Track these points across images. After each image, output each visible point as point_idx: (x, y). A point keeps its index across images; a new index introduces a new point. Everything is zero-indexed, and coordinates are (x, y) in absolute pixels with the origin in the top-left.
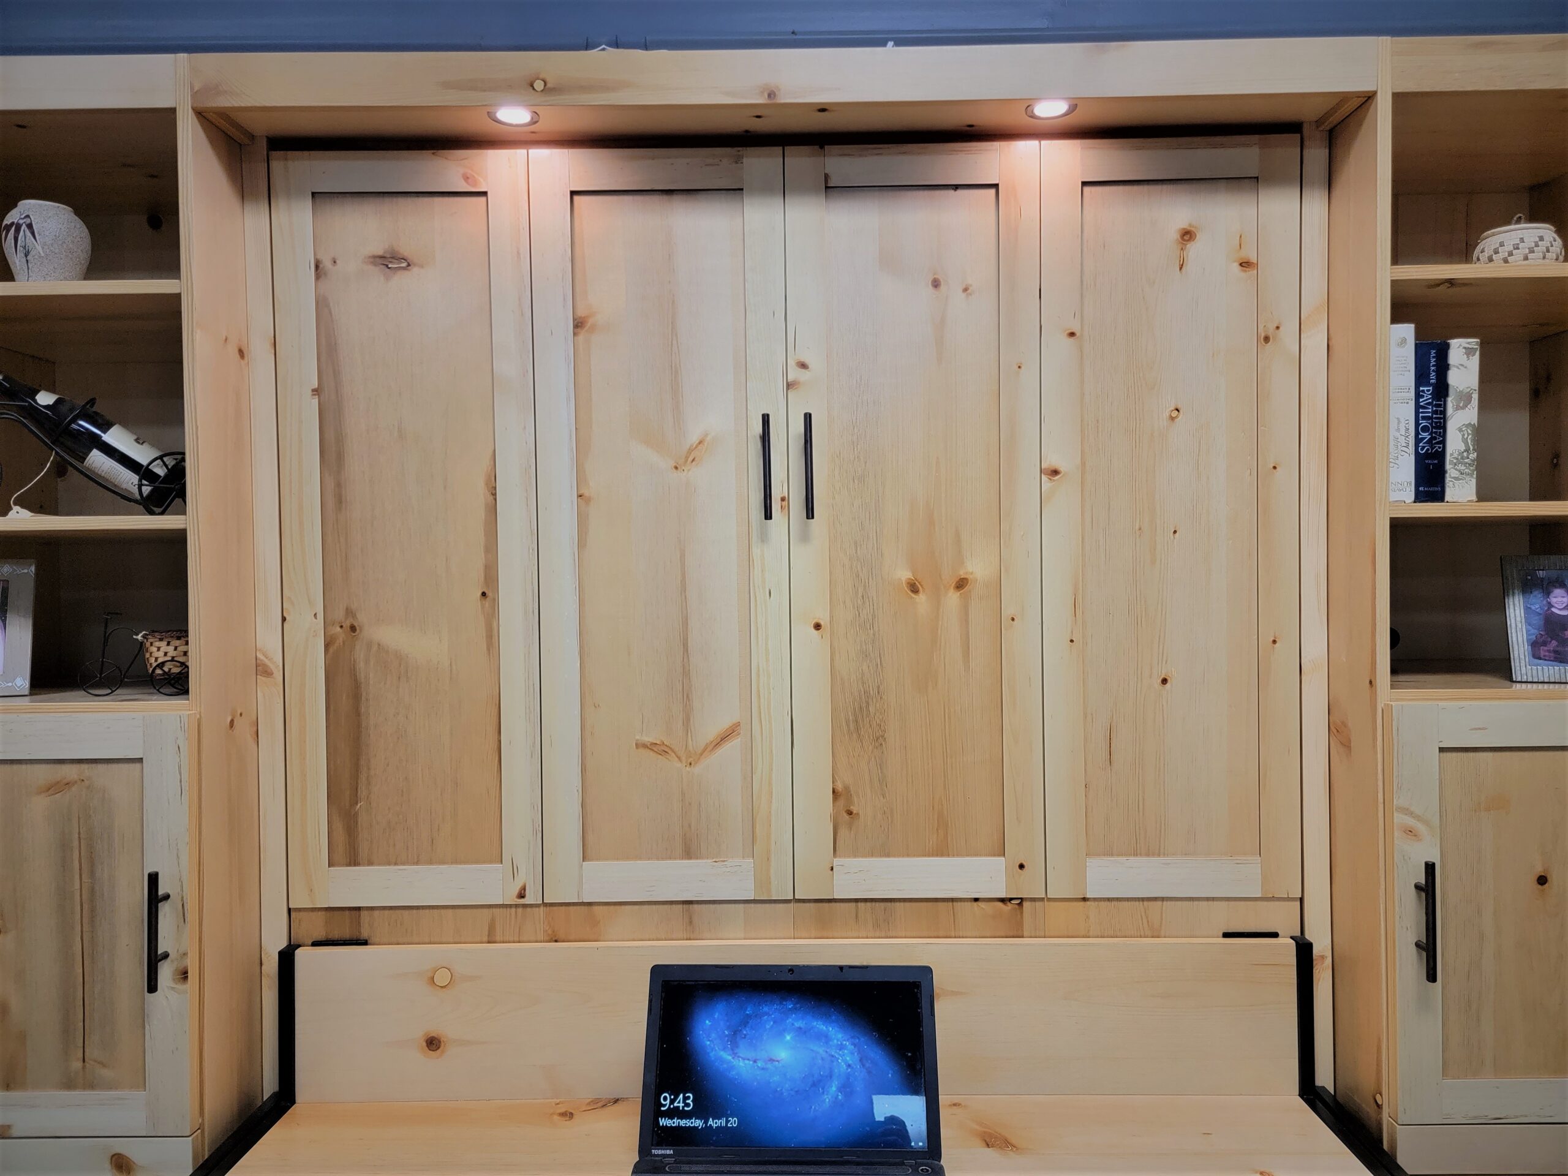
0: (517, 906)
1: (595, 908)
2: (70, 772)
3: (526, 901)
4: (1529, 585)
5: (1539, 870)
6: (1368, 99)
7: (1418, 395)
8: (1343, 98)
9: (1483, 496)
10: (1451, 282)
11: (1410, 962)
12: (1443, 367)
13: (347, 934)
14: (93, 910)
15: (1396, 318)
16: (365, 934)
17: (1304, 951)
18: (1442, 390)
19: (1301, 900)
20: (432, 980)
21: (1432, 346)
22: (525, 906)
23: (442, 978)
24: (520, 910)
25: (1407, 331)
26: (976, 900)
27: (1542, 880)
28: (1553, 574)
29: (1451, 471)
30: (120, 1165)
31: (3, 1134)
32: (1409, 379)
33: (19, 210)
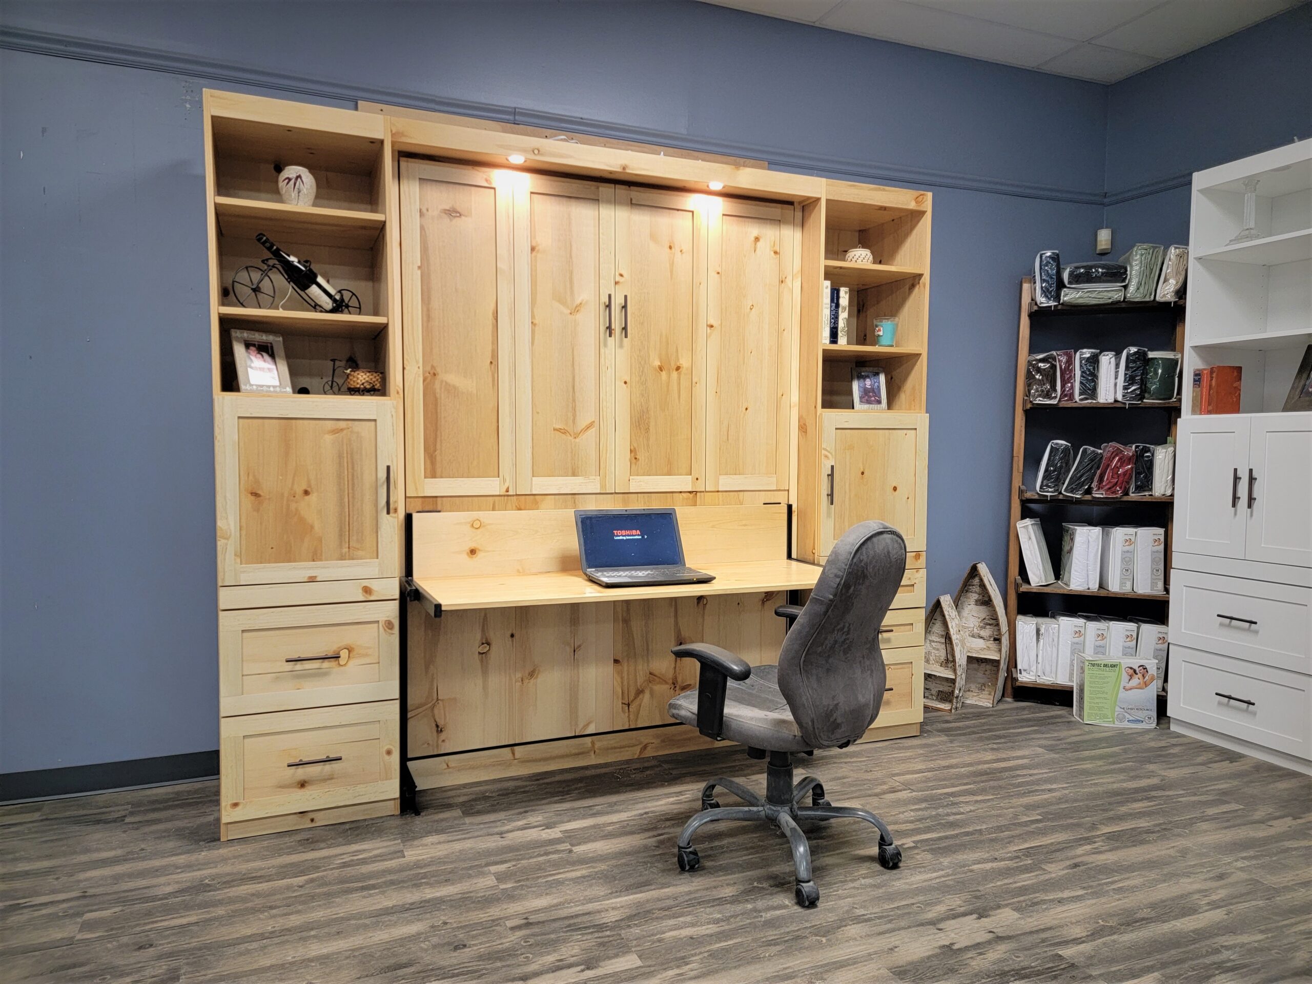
0: (504, 496)
1: (537, 497)
2: (342, 424)
3: (510, 493)
4: (860, 377)
5: (862, 470)
6: (818, 199)
7: (831, 307)
8: (809, 198)
9: (849, 343)
10: (841, 268)
11: (825, 500)
12: (838, 298)
13: (431, 508)
14: (353, 484)
15: (826, 279)
16: (439, 509)
17: (790, 507)
18: (837, 306)
19: (788, 490)
20: (472, 526)
21: (835, 289)
22: (508, 496)
23: (477, 525)
24: (506, 498)
25: (828, 283)
26: (681, 492)
27: (863, 473)
28: (866, 374)
29: (840, 334)
30: (367, 590)
31: (312, 580)
32: (828, 300)
33: (291, 171)
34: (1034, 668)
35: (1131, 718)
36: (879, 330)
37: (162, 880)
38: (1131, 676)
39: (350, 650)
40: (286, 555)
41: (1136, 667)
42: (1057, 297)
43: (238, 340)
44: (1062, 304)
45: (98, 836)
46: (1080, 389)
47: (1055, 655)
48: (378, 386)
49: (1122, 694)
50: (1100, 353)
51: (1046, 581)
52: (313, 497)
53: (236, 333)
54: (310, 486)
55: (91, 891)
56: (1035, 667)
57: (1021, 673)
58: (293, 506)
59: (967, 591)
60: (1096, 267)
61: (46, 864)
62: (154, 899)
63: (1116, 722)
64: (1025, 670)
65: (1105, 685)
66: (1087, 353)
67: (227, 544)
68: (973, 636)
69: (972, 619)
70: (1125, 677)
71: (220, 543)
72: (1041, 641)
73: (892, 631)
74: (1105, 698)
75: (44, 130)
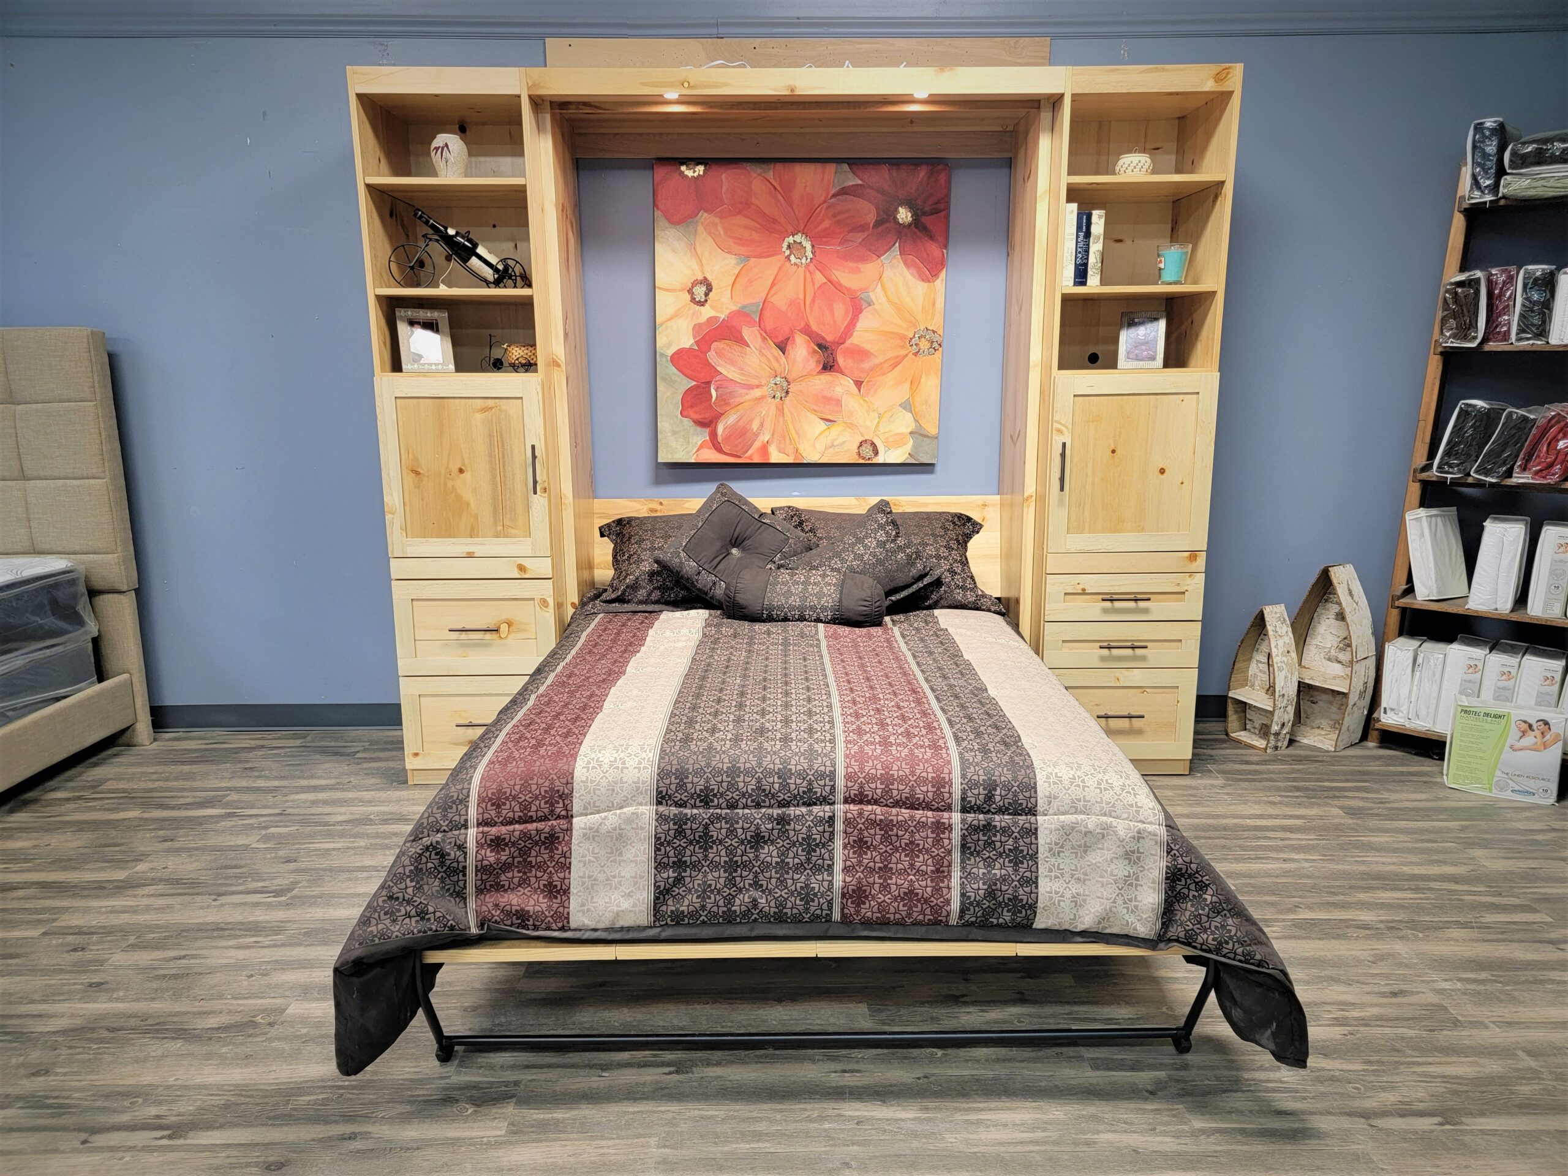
2: (491, 403)
4: (1132, 325)
5: (1112, 447)
6: (1062, 95)
7: (1077, 237)
9: (1103, 282)
10: (1098, 184)
11: (1056, 486)
12: (1089, 224)
14: (504, 463)
15: (1069, 200)
18: (1088, 234)
21: (1084, 213)
25: (1074, 206)
27: (1113, 451)
28: (1141, 320)
29: (1090, 272)
30: (521, 568)
31: (470, 556)
32: (1074, 229)
33: (440, 139)
34: (1404, 709)
35: (1517, 788)
36: (1161, 262)
37: (343, 810)
38: (1524, 733)
39: (510, 624)
40: (447, 531)
41: (1533, 721)
42: (1495, 188)
43: (402, 319)
44: (1504, 197)
45: (327, 766)
46: (1519, 325)
47: (1435, 694)
48: (527, 362)
49: (1507, 755)
50: (1559, 269)
51: (1439, 593)
52: (467, 475)
53: (400, 312)
54: (464, 465)
55: (289, 811)
56: (1405, 707)
57: (1385, 712)
58: (450, 484)
59: (1326, 601)
60: (1550, 140)
62: (327, 824)
63: (1494, 791)
64: (1392, 710)
65: (1482, 740)
66: (1538, 269)
68: (1329, 659)
69: (1330, 637)
70: (1514, 732)
71: (388, 517)
72: (1418, 674)
73: (1146, 647)
74: (1481, 758)
75: (264, 114)
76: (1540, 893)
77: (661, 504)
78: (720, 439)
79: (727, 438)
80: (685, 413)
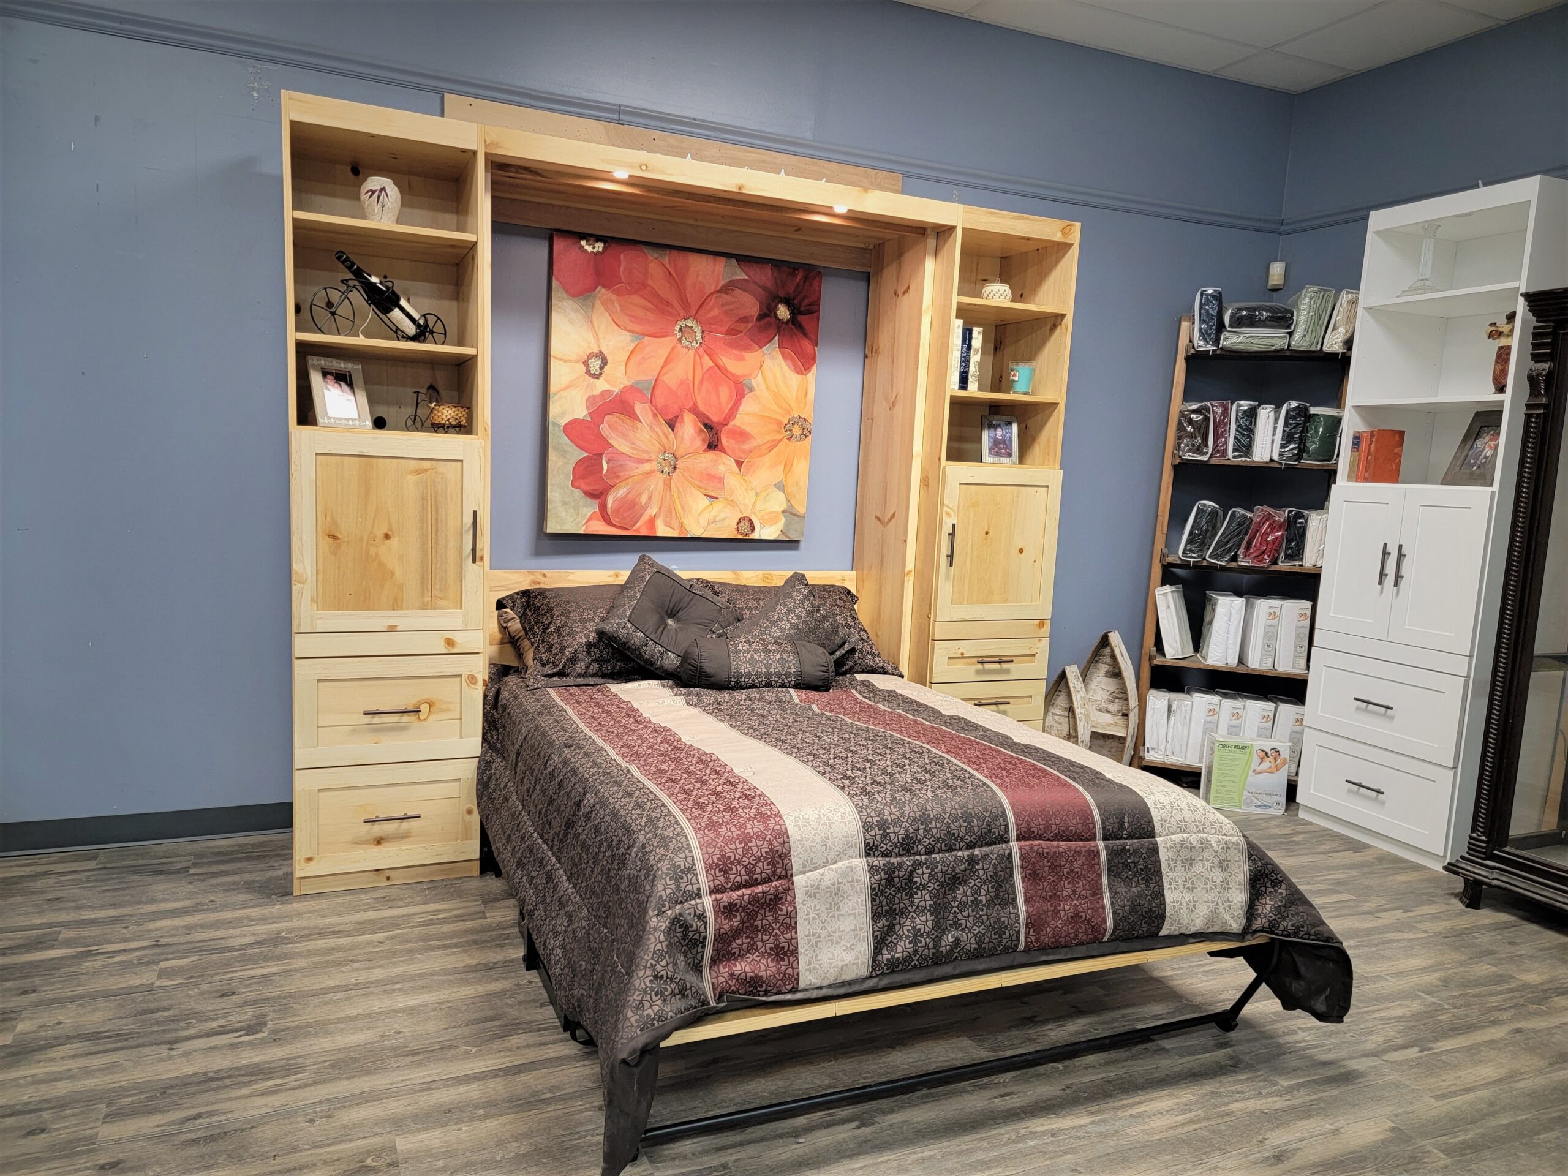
2: (427, 464)
4: (991, 426)
5: (986, 530)
6: (954, 228)
7: (962, 348)
8: (943, 226)
9: (980, 389)
10: (975, 305)
11: (944, 560)
12: (970, 338)
14: (437, 529)
15: (958, 317)
18: (969, 347)
21: (968, 329)
25: (960, 322)
27: (987, 533)
28: (998, 423)
29: (970, 379)
30: (449, 642)
31: (392, 630)
32: (959, 341)
33: (375, 182)
34: (1162, 747)
35: (1259, 804)
36: (1015, 375)
37: (237, 931)
38: (1262, 759)
39: (431, 704)
40: (364, 601)
41: (1268, 750)
42: (1217, 341)
43: (315, 367)
44: (1222, 349)
45: (161, 887)
46: (1234, 445)
47: (1186, 733)
48: (464, 422)
49: (1252, 778)
50: (1259, 406)
51: (1183, 653)
52: (394, 542)
53: (312, 361)
54: (391, 529)
55: (164, 941)
56: (1163, 746)
57: (1148, 752)
58: (373, 551)
59: (1097, 661)
60: (1260, 309)
61: (111, 913)
63: (1243, 807)
64: (1153, 749)
65: (1234, 768)
66: (1245, 405)
67: (302, 589)
68: (1100, 710)
69: (1101, 692)
70: (1256, 759)
71: (296, 588)
72: (1172, 718)
73: (1009, 703)
74: (1233, 782)
75: (97, 119)
76: (1334, 879)
77: (544, 576)
78: (609, 511)
79: (617, 511)
80: (576, 484)
